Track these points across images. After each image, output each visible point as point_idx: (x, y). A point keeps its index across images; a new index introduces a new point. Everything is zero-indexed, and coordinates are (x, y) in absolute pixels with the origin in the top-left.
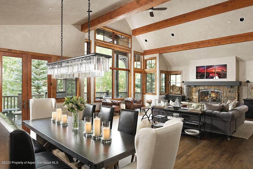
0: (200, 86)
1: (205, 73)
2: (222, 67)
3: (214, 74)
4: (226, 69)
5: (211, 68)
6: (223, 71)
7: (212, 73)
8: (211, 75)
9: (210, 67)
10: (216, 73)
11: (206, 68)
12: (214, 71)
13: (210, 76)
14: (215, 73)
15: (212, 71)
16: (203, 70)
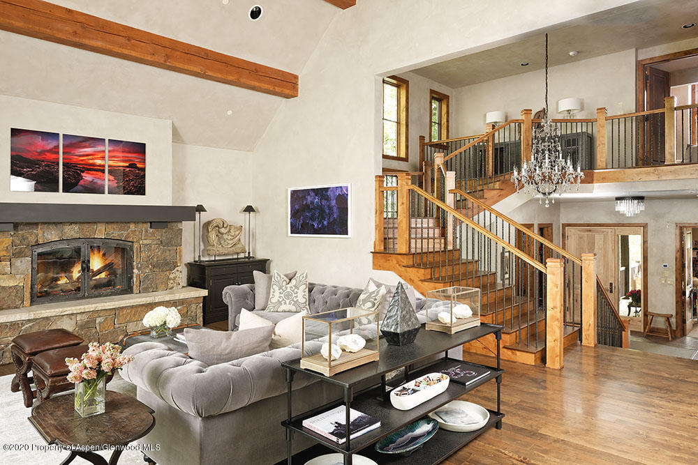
0: (36, 224)
1: (58, 164)
2: (130, 152)
3: (100, 174)
4: (144, 161)
5: (89, 150)
6: (132, 166)
7: (91, 168)
8: (87, 177)
9: (84, 144)
10: (110, 172)
11: (67, 142)
12: (98, 162)
13: (82, 182)
14: (103, 171)
15: (91, 161)
16: (50, 151)
